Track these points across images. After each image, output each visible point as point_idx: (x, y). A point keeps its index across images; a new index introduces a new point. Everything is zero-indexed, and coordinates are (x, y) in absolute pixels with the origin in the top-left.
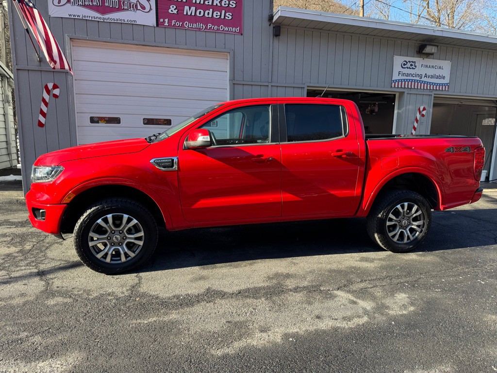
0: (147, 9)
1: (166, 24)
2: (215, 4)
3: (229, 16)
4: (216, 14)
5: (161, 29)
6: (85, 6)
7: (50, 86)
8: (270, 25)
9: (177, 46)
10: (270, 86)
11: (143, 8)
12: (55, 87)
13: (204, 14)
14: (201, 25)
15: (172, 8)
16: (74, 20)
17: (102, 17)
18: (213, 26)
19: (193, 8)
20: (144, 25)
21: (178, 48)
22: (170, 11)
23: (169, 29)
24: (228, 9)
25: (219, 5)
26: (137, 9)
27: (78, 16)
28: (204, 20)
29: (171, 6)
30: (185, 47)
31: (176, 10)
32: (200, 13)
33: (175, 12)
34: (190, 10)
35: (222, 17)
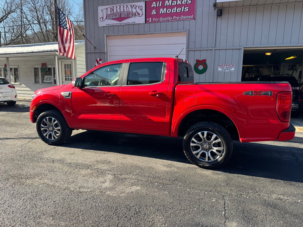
0: (141, 15)
1: (150, 21)
2: (178, 4)
3: (187, 9)
4: (179, 10)
5: (147, 24)
6: (113, 19)
7: (98, 59)
8: (215, 10)
9: (155, 32)
10: (214, 50)
11: (139, 14)
12: (100, 60)
13: (171, 11)
14: (170, 18)
15: (153, 12)
16: (108, 26)
17: (120, 23)
18: (176, 17)
19: (165, 9)
20: (139, 24)
21: (156, 34)
22: (152, 13)
23: (151, 23)
24: (186, 5)
25: (180, 4)
26: (136, 16)
27: (110, 24)
28: (171, 15)
29: (153, 11)
30: (160, 32)
31: (156, 12)
32: (169, 11)
33: (155, 13)
34: (163, 10)
35: (182, 11)
